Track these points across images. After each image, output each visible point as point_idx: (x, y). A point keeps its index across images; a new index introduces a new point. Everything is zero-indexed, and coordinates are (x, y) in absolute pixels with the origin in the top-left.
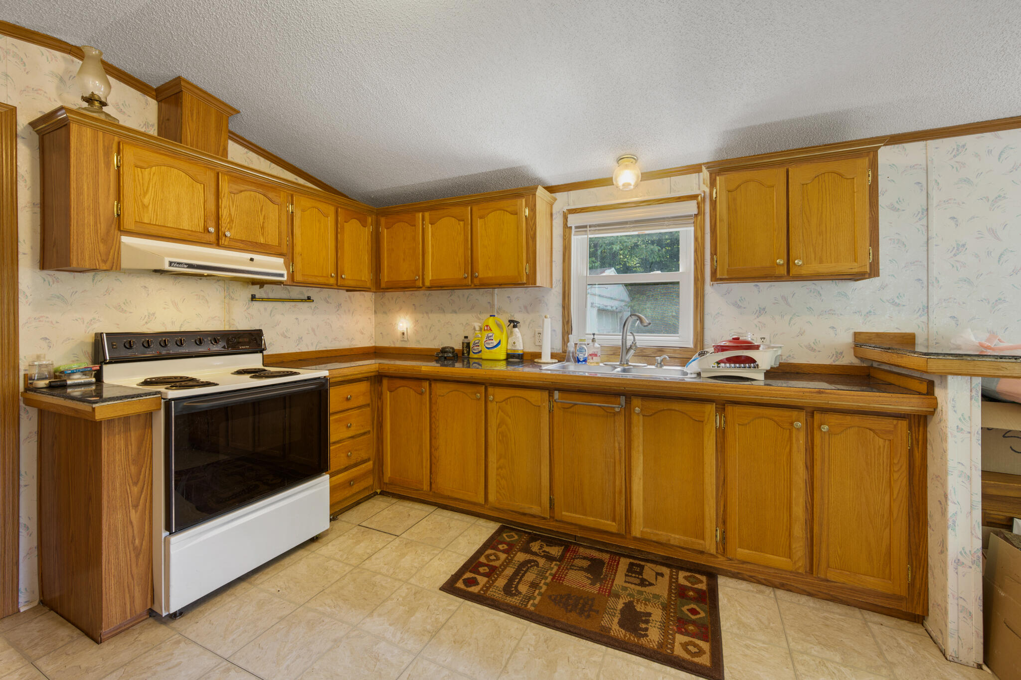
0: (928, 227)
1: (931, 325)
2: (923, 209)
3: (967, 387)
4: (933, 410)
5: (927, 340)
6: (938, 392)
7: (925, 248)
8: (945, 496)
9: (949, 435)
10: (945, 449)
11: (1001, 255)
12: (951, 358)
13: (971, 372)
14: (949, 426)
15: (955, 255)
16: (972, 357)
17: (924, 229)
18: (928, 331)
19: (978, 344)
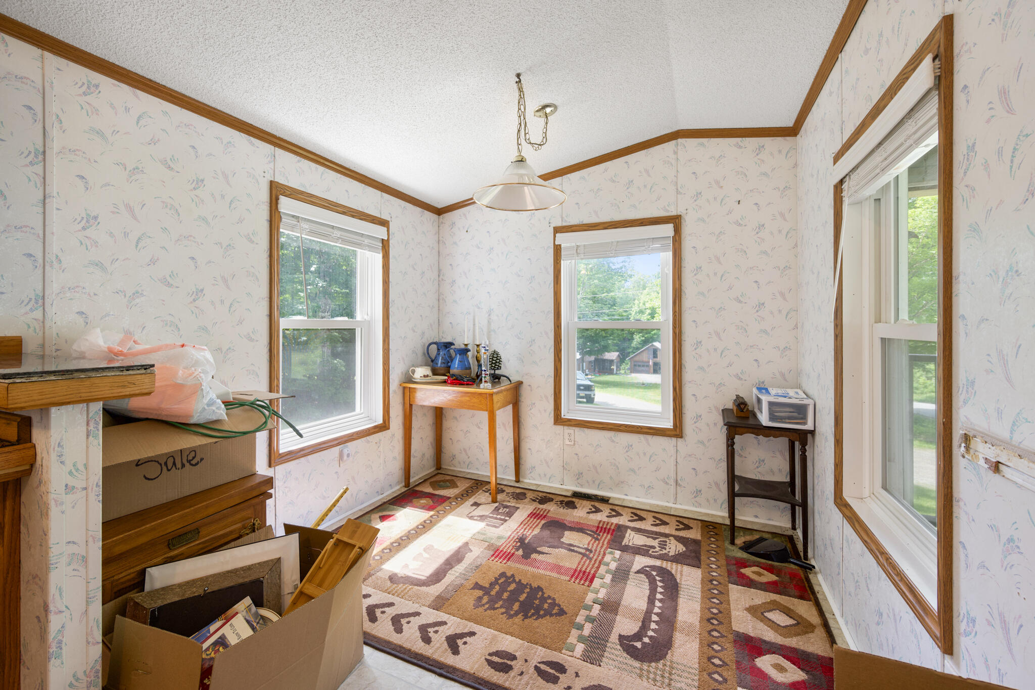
0: (44, 178)
1: (47, 325)
2: (36, 150)
3: (81, 418)
4: (30, 466)
5: (43, 346)
6: (37, 435)
7: (41, 210)
8: (44, 608)
9: (52, 504)
10: (45, 530)
11: (139, 239)
12: (53, 378)
13: (84, 396)
14: (53, 491)
15: (84, 229)
16: (87, 373)
17: (39, 182)
18: (44, 333)
19: (106, 350)
